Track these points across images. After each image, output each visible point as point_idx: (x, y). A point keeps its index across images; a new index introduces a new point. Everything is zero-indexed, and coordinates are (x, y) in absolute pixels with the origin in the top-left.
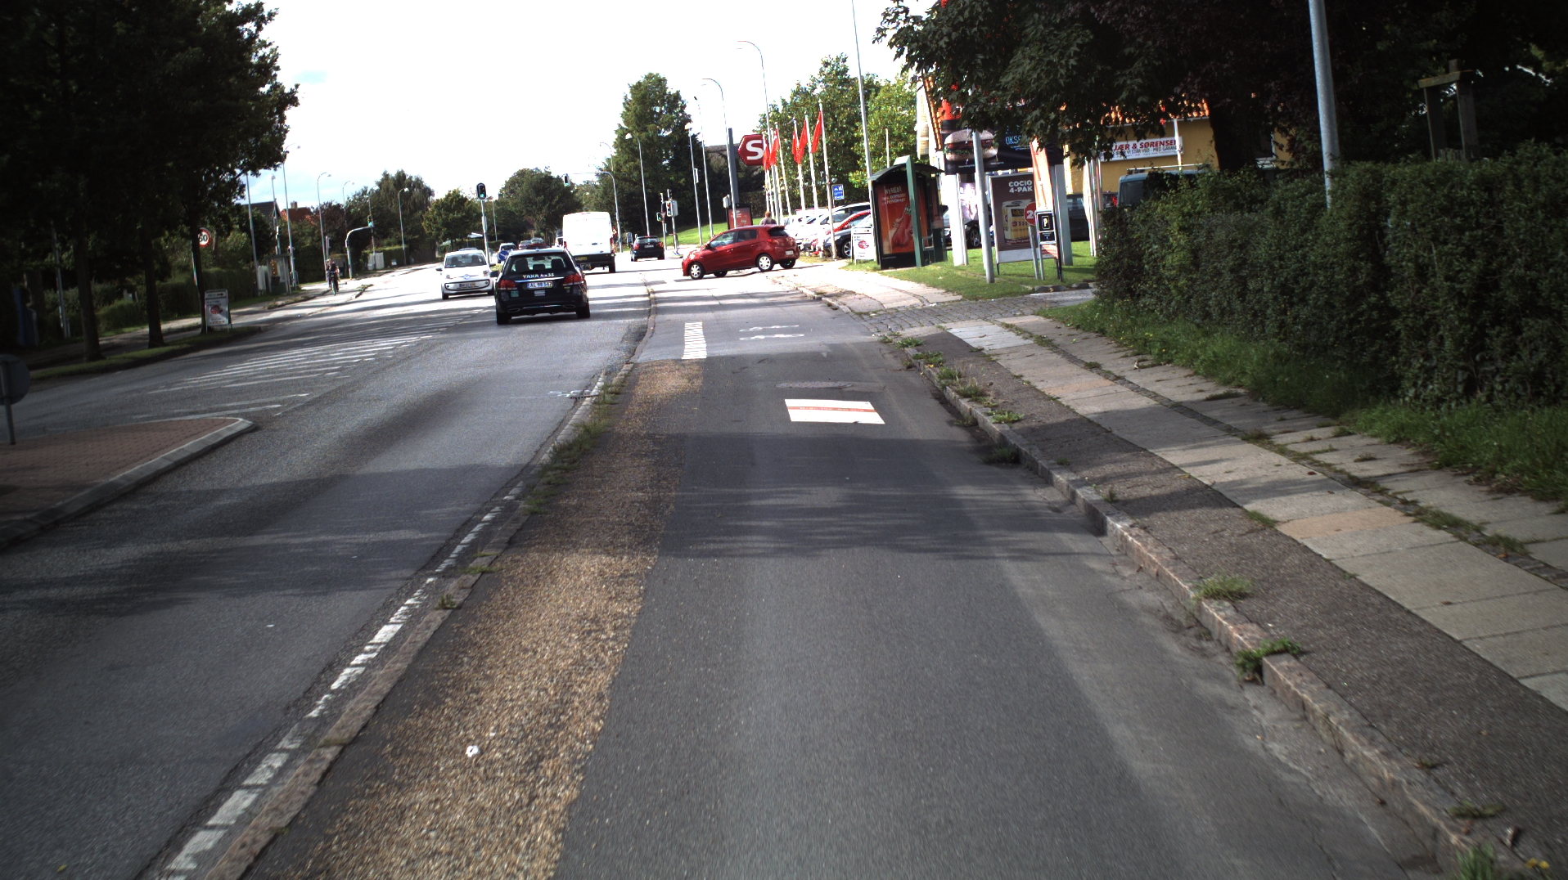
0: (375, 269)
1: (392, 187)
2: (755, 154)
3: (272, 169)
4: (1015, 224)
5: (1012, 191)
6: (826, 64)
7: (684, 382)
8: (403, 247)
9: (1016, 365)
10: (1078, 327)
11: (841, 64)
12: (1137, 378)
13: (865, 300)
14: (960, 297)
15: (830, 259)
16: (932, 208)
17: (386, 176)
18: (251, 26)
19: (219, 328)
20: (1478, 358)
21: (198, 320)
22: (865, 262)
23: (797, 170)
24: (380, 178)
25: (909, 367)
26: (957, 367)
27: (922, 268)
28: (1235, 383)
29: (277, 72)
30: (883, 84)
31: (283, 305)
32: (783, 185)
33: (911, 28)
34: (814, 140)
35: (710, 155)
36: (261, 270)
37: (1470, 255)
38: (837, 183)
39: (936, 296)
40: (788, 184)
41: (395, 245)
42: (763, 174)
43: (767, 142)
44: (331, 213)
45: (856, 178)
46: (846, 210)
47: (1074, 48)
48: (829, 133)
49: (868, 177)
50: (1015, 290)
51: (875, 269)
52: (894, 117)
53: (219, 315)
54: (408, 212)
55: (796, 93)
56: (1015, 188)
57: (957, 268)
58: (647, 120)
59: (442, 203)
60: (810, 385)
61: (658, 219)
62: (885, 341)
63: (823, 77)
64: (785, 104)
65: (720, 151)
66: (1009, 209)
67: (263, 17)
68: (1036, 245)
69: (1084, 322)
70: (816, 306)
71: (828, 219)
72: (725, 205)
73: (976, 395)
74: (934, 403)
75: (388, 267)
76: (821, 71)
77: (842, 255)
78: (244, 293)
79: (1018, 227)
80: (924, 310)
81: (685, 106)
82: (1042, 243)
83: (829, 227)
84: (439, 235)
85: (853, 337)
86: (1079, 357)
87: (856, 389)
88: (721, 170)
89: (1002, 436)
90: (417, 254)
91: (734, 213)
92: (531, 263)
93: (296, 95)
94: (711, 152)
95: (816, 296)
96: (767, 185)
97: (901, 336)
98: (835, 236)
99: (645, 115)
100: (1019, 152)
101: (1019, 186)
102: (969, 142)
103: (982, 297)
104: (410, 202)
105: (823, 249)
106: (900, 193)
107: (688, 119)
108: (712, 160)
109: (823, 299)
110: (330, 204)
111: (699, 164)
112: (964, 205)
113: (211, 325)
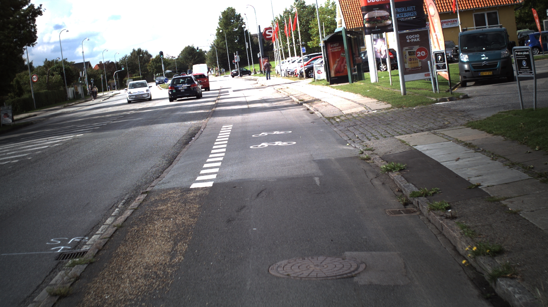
1: (136, 54)
2: (270, 35)
4: (410, 60)
5: (408, 41)
8: (141, 76)
14: (389, 106)
15: (302, 78)
22: (321, 80)
23: (287, 40)
24: (131, 51)
27: (353, 84)
36: (70, 90)
39: (373, 104)
41: (138, 76)
42: (273, 45)
46: (308, 57)
51: (327, 85)
54: (142, 64)
55: (285, 12)
56: (410, 39)
57: (374, 84)
58: (228, 25)
59: (154, 60)
64: (281, 16)
65: (256, 36)
66: (407, 51)
71: (301, 60)
76: (295, 4)
77: (308, 77)
79: (412, 61)
81: (243, 19)
82: (437, 70)
83: (301, 64)
91: (262, 60)
92: (181, 80)
93: (41, 10)
94: (252, 36)
95: (299, 102)
96: (275, 47)
97: (375, 152)
98: (305, 68)
99: (227, 23)
100: (403, 22)
101: (412, 38)
102: (377, 17)
103: (405, 106)
104: (143, 60)
105: (299, 74)
106: (338, 46)
107: (244, 24)
108: (253, 40)
109: (304, 104)
110: (109, 62)
111: (248, 41)
112: (376, 50)
113: (4, 123)
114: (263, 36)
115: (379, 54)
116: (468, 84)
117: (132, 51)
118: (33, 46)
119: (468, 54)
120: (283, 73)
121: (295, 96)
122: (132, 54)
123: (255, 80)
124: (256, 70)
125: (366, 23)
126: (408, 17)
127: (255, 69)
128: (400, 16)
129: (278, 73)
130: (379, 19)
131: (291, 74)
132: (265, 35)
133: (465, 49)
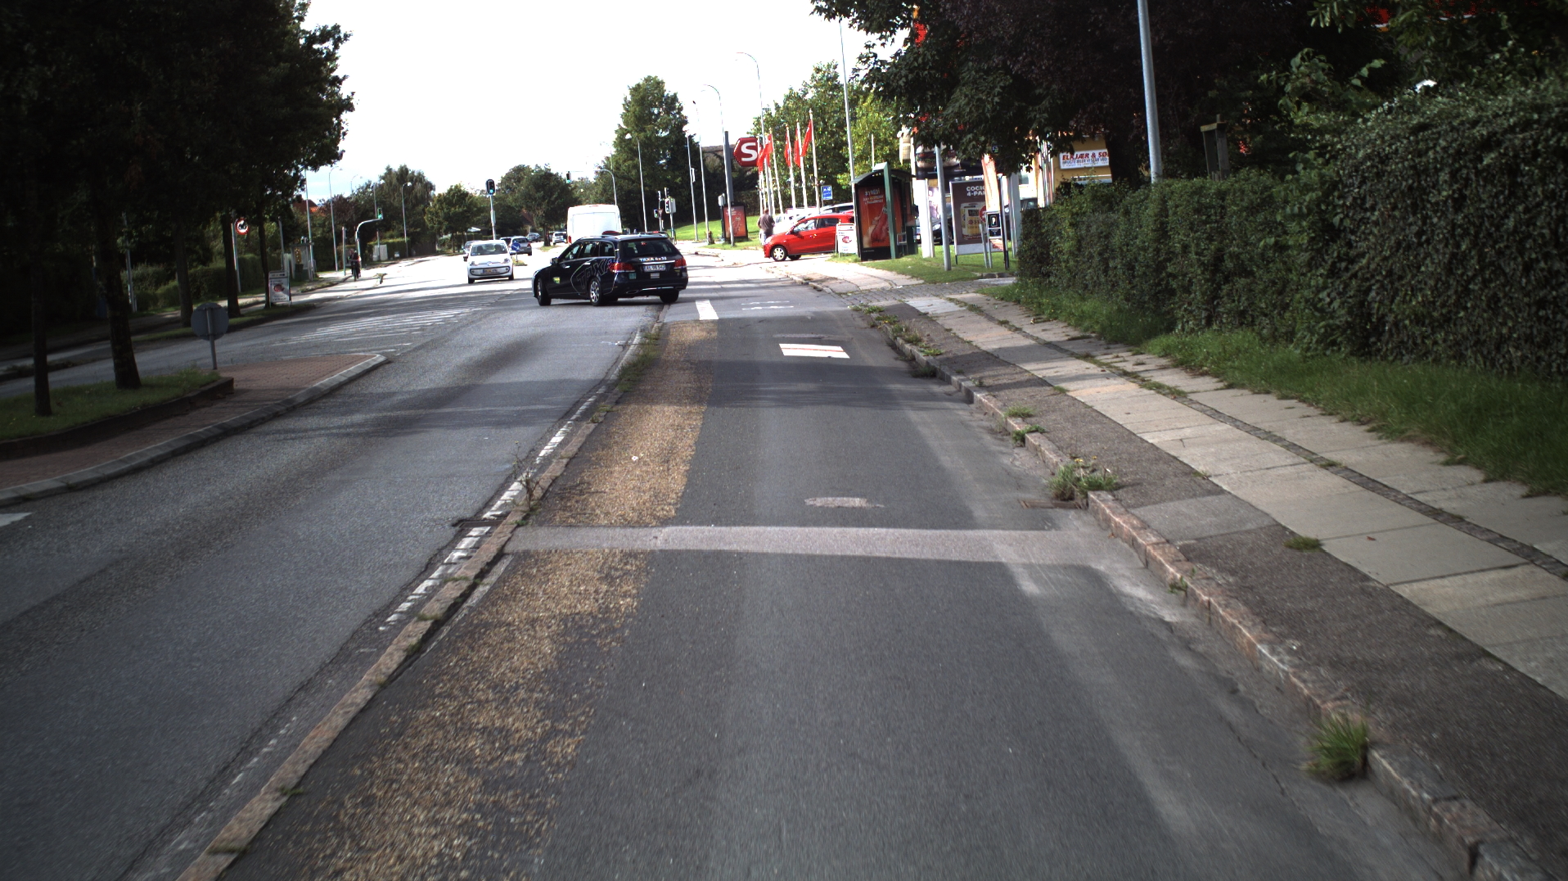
0: (380, 260)
1: (394, 181)
2: (750, 156)
4: (971, 222)
5: (969, 194)
6: (818, 70)
7: (704, 334)
8: (406, 239)
9: (949, 323)
10: (1002, 299)
11: (832, 70)
12: (1028, 330)
13: (845, 284)
14: (919, 281)
16: (907, 210)
17: (389, 170)
18: (329, 45)
19: (280, 304)
20: (1215, 303)
21: (262, 298)
22: (848, 255)
25: (872, 326)
26: (905, 324)
27: (896, 260)
28: (1091, 330)
32: (776, 186)
33: (879, 70)
34: (805, 143)
37: (1210, 239)
38: (825, 184)
39: (902, 281)
40: (780, 184)
41: (398, 237)
42: (756, 176)
43: (761, 145)
45: (842, 180)
47: (998, 89)
49: (852, 178)
50: (966, 276)
51: (856, 261)
53: (281, 293)
54: (410, 206)
55: (788, 98)
57: (925, 260)
58: (646, 121)
59: (445, 198)
60: (798, 336)
61: (656, 215)
62: (856, 310)
63: (815, 83)
64: (777, 108)
65: (715, 151)
67: (339, 38)
68: (986, 240)
69: (1007, 296)
70: (803, 289)
72: (720, 203)
73: (915, 341)
75: (392, 259)
76: (813, 77)
79: (973, 225)
80: (889, 290)
81: (682, 109)
82: (991, 238)
84: (440, 228)
85: (832, 307)
86: (996, 318)
87: (829, 339)
88: (715, 170)
89: (927, 363)
90: (419, 246)
91: (730, 211)
94: (707, 153)
95: (804, 281)
96: (761, 185)
97: (869, 306)
99: (643, 116)
101: (972, 190)
104: (412, 196)
106: (877, 195)
107: (685, 121)
108: (707, 161)
109: (809, 283)
113: (274, 301)
115: (934, 212)
117: (385, 171)
121: (798, 275)
122: (383, 179)
124: (713, 235)
127: (710, 234)
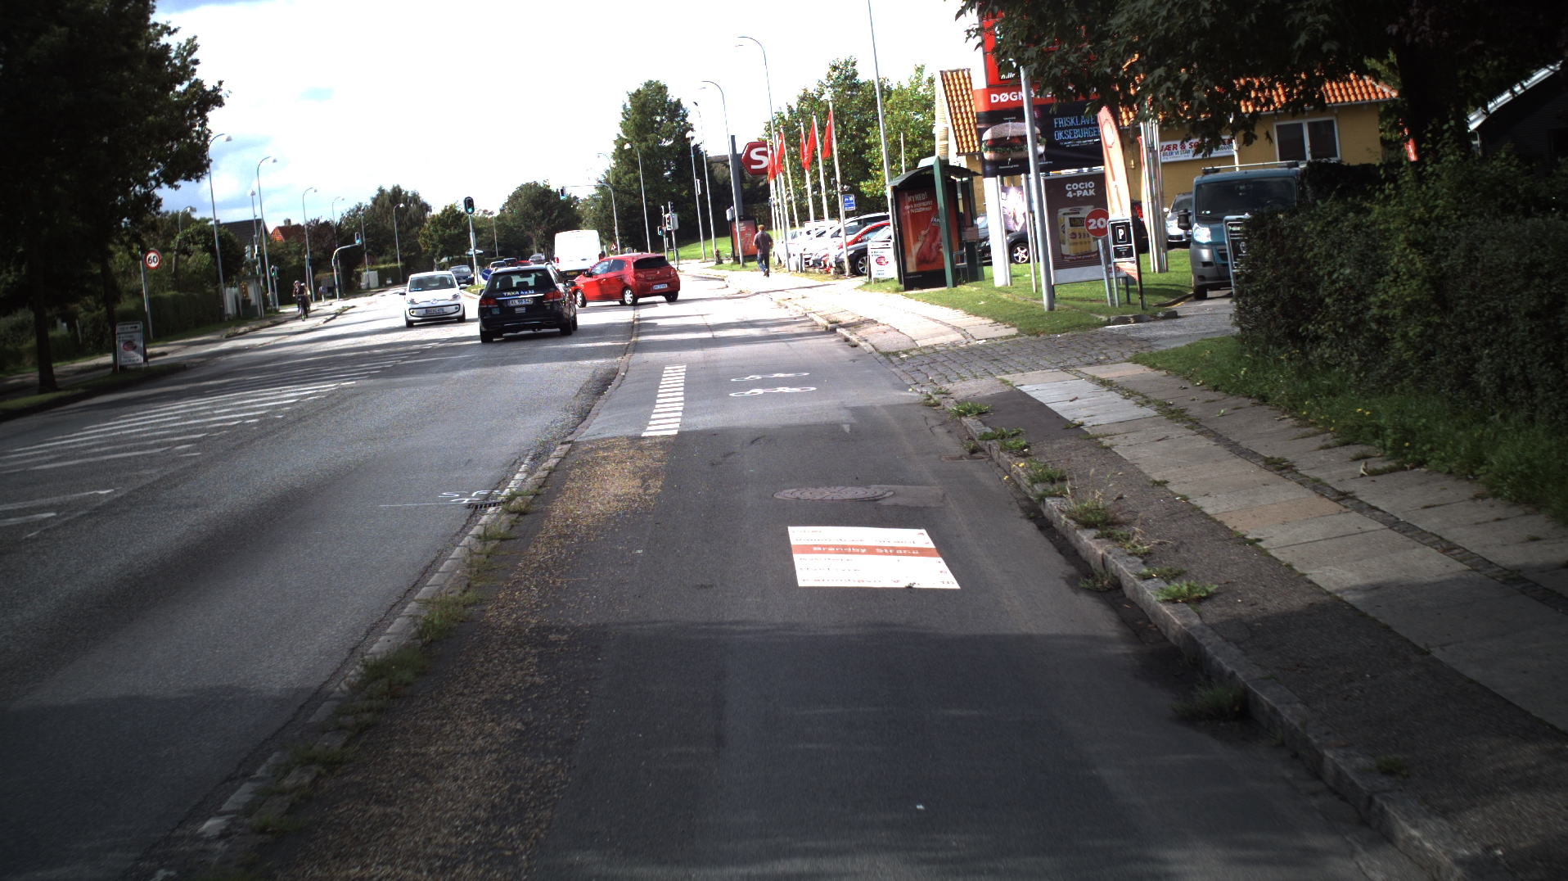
0: (369, 288)
1: (387, 202)
2: (760, 162)
3: (194, 181)
4: (1074, 236)
5: (1070, 195)
6: (835, 68)
7: (633, 487)
8: (399, 264)
9: (1146, 459)
11: (849, 67)
13: (891, 335)
14: (1013, 331)
15: (842, 276)
17: (381, 191)
19: (133, 367)
22: (885, 281)
23: (804, 179)
24: (375, 193)
25: (973, 451)
27: (954, 289)
29: (195, 67)
30: (894, 87)
31: (245, 333)
32: (789, 195)
34: (824, 147)
35: (713, 165)
36: (230, 294)
38: (849, 192)
39: (982, 328)
40: (795, 195)
41: (391, 262)
42: (767, 186)
43: (772, 149)
44: (321, 232)
45: (868, 187)
46: (859, 222)
48: (838, 140)
49: (886, 184)
50: (1084, 321)
51: (897, 291)
52: (908, 122)
53: (132, 352)
54: (404, 229)
55: (803, 99)
56: (1074, 191)
57: (1000, 290)
58: (647, 129)
59: (439, 218)
60: (827, 492)
61: (659, 233)
62: (929, 404)
63: (831, 82)
64: (791, 111)
65: (723, 161)
66: (1067, 218)
68: (1108, 260)
70: (829, 342)
71: (839, 231)
72: (729, 217)
73: (1105, 524)
74: (1029, 528)
75: (383, 285)
76: (829, 76)
77: (856, 272)
78: (210, 319)
79: (1078, 240)
80: (971, 351)
81: (687, 115)
82: (1116, 260)
83: (841, 240)
84: (435, 252)
85: (883, 392)
86: (1244, 444)
87: (900, 501)
88: (721, 181)
91: (738, 227)
92: (516, 280)
93: (220, 94)
94: (712, 162)
95: (829, 326)
96: (773, 195)
97: (952, 395)
98: (848, 250)
99: (645, 125)
100: (1071, 149)
101: (1079, 189)
102: (1012, 138)
103: (1043, 332)
104: (406, 219)
105: (834, 265)
106: (926, 200)
107: (690, 128)
108: (713, 171)
109: (838, 330)
110: (318, 221)
111: (701, 175)
112: (1006, 213)
113: (124, 364)
114: (743, 162)
115: (1011, 222)
116: (1210, 294)
117: (377, 192)
118: (198, 181)
119: (1212, 226)
120: (794, 261)
121: (821, 314)
122: (375, 201)
123: (719, 280)
124: (721, 254)
125: (986, 150)
126: (1084, 139)
127: (718, 252)
128: (1064, 135)
129: (780, 261)
130: (1017, 141)
131: (812, 265)
132: (749, 161)
133: (1205, 214)
